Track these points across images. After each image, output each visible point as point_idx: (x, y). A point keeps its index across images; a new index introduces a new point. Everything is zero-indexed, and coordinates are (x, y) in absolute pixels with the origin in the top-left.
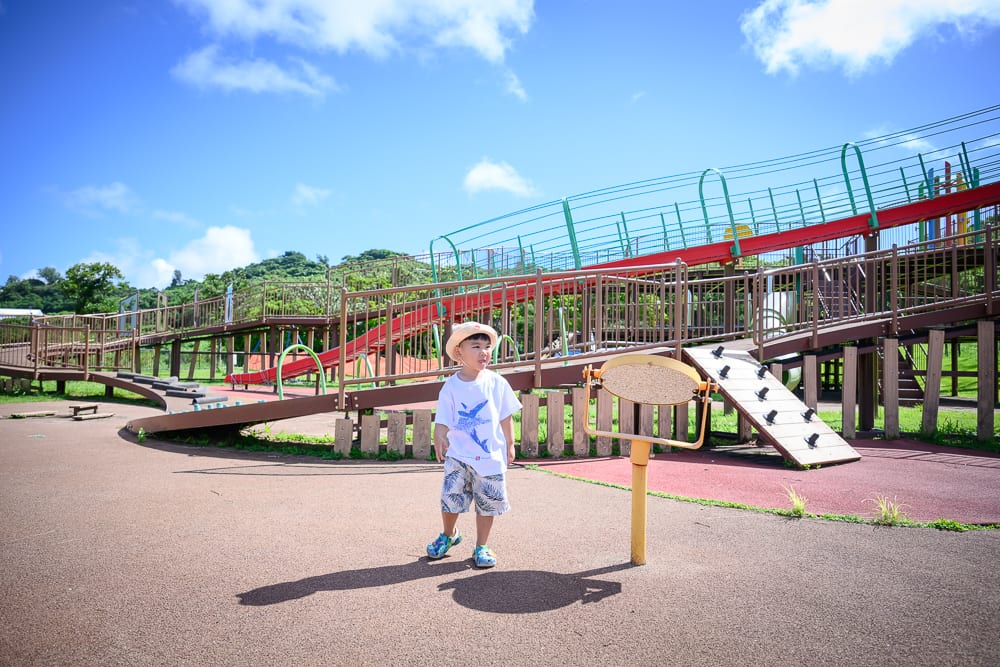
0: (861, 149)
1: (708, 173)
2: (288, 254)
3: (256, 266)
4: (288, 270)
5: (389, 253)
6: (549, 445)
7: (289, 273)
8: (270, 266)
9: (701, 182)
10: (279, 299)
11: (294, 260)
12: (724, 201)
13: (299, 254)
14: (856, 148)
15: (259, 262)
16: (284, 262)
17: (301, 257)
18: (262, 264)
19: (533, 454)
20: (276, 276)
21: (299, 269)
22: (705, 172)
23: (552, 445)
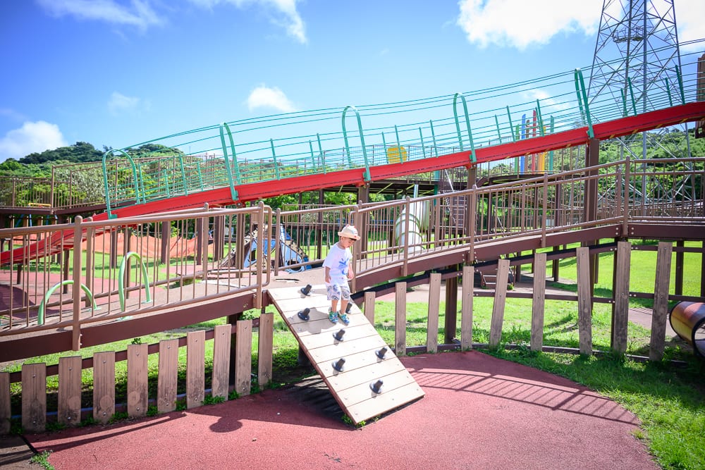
0: (467, 99)
1: (349, 109)
2: (79, 144)
3: (52, 152)
4: (79, 157)
5: (163, 147)
6: (95, 411)
7: (79, 159)
8: (62, 154)
9: (344, 117)
10: (48, 183)
11: (84, 149)
12: (358, 134)
13: (88, 144)
14: (463, 98)
15: (54, 149)
16: (76, 150)
17: (90, 147)
18: (56, 151)
19: (74, 423)
20: (67, 161)
21: (88, 155)
22: (346, 109)
23: (98, 410)
